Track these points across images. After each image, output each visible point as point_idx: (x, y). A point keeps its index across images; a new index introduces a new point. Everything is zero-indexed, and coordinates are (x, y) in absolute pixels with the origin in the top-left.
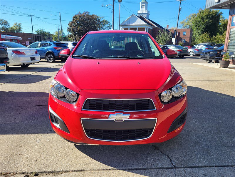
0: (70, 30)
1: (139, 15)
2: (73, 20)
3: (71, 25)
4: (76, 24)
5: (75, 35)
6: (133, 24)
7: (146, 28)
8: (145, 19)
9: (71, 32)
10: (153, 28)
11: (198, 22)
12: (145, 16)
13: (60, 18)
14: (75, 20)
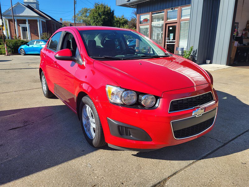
1: (26, 5)
6: (21, 15)
7: (38, 21)
8: (34, 9)
10: (46, 21)
11: (95, 18)
12: (33, 6)
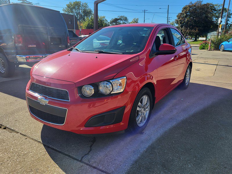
0: (178, 22)
2: (183, 11)
3: (179, 17)
4: (185, 15)
5: (182, 27)
9: (178, 24)
13: (168, 10)
14: (184, 11)
